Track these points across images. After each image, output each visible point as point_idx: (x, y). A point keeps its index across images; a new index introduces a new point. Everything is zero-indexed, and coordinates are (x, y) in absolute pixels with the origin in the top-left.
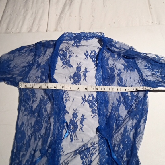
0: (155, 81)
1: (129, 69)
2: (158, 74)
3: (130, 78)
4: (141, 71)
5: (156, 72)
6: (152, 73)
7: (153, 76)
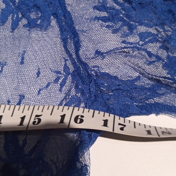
0: (138, 78)
1: (23, 16)
2: (154, 48)
3: (20, 59)
4: (77, 28)
5: (142, 36)
6: (124, 42)
7: (127, 54)
